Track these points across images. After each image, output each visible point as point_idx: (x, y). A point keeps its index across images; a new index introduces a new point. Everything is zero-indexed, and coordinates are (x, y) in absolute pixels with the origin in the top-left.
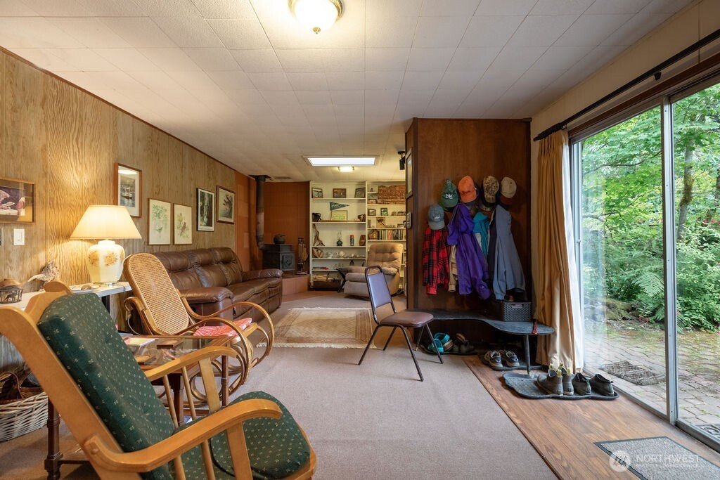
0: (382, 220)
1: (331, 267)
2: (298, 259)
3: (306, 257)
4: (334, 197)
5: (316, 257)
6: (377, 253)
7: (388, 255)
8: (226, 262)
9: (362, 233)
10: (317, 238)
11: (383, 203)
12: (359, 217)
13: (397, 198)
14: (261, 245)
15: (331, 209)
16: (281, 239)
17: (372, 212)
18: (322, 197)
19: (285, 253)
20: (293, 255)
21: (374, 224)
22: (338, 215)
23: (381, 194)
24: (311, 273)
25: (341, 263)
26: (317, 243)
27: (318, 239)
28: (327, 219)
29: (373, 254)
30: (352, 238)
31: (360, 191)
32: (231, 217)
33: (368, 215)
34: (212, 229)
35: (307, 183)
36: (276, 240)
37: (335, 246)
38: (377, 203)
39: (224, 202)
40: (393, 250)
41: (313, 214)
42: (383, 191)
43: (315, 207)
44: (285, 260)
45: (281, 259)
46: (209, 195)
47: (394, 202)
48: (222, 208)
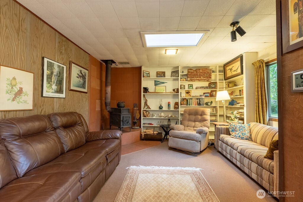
0: (189, 92)
1: (155, 124)
2: (133, 118)
3: (139, 117)
4: (157, 77)
5: (145, 116)
6: (189, 115)
7: (200, 117)
8: (67, 127)
9: (177, 101)
10: (146, 103)
11: (191, 80)
12: (174, 90)
13: (200, 77)
14: (109, 108)
15: (155, 85)
16: (122, 105)
17: (182, 87)
18: (149, 77)
19: (125, 115)
20: (130, 116)
21: (184, 95)
22: (160, 89)
23: (190, 75)
24: (142, 127)
25: (162, 121)
26: (146, 107)
27: (147, 105)
28: (152, 92)
29: (187, 116)
30: (169, 104)
31: (175, 73)
32: (84, 88)
33: (181, 89)
34: (63, 95)
35: (140, 68)
36: (118, 105)
37: (158, 109)
38: (186, 81)
39: (77, 76)
40: (203, 113)
41: (144, 88)
42: (191, 73)
43: (145, 83)
44: (125, 119)
45: (122, 119)
46: (59, 66)
47: (198, 80)
48: (75, 79)
